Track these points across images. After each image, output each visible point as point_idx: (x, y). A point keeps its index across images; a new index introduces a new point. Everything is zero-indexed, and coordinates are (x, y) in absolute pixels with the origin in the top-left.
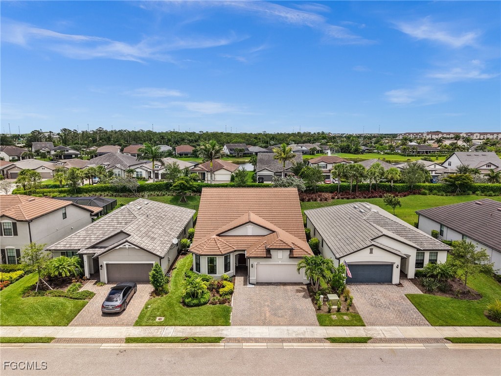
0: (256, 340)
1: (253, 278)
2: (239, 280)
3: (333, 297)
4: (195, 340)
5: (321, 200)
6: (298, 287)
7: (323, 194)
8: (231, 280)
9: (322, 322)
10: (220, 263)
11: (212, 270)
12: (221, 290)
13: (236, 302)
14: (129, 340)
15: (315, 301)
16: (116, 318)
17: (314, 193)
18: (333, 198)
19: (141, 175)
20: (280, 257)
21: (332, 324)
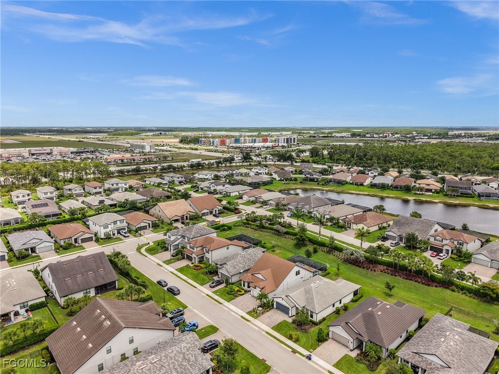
5: (371, 270)
7: (380, 266)
14: (207, 295)
17: (372, 264)
21: (250, 314)
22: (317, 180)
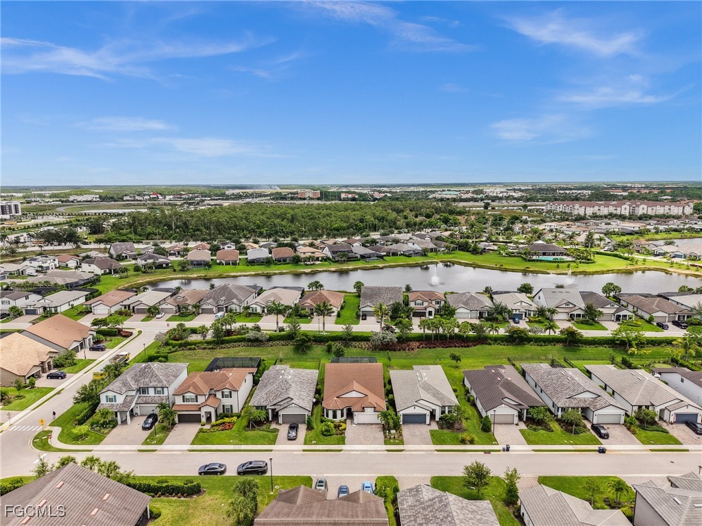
0: (357, 451)
1: (355, 421)
2: (348, 421)
3: (393, 431)
4: (331, 451)
5: (409, 350)
6: (377, 426)
7: (411, 343)
8: (345, 422)
9: (386, 443)
10: (339, 413)
11: (335, 416)
12: (340, 428)
13: (348, 434)
14: (304, 451)
15: (385, 433)
16: (294, 441)
17: (404, 343)
18: (418, 348)
19: (256, 310)
20: (369, 411)
21: (390, 444)
22: (167, 264)
